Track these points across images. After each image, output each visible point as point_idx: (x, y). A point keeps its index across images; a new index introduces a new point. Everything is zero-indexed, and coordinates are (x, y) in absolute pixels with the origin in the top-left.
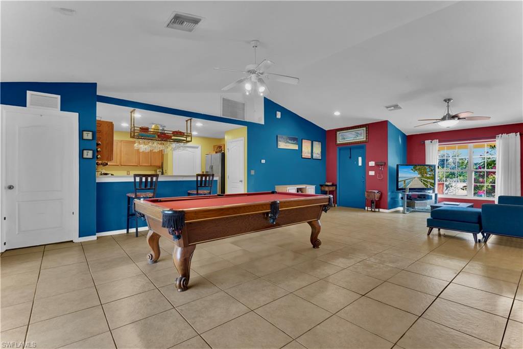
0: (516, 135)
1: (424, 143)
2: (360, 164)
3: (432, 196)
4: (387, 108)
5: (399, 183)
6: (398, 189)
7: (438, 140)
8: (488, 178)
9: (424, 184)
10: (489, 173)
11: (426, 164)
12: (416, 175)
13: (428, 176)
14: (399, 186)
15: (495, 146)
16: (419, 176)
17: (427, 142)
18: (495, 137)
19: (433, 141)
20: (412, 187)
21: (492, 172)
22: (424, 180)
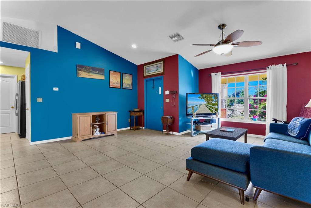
0: (284, 66)
1: (211, 76)
2: (160, 93)
3: (216, 120)
4: (172, 38)
5: (188, 109)
6: (187, 115)
7: (221, 73)
8: (261, 104)
9: (210, 109)
10: (261, 100)
11: (212, 93)
12: (203, 102)
13: (213, 103)
14: (188, 111)
15: (265, 78)
16: (206, 103)
17: (213, 75)
18: (265, 69)
19: (217, 74)
20: (199, 113)
21: (263, 99)
22: (210, 107)
